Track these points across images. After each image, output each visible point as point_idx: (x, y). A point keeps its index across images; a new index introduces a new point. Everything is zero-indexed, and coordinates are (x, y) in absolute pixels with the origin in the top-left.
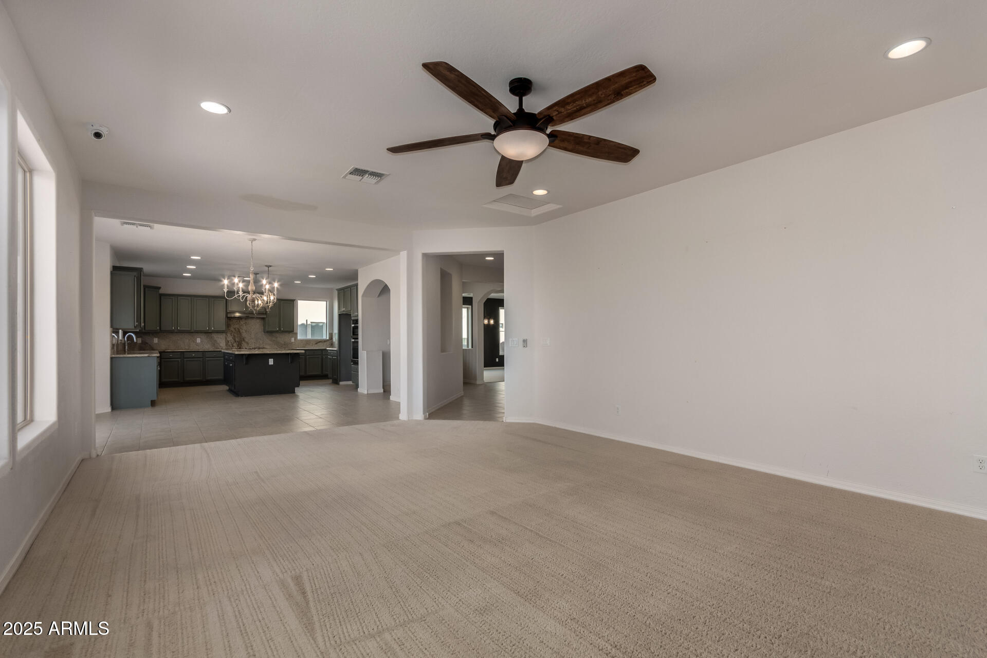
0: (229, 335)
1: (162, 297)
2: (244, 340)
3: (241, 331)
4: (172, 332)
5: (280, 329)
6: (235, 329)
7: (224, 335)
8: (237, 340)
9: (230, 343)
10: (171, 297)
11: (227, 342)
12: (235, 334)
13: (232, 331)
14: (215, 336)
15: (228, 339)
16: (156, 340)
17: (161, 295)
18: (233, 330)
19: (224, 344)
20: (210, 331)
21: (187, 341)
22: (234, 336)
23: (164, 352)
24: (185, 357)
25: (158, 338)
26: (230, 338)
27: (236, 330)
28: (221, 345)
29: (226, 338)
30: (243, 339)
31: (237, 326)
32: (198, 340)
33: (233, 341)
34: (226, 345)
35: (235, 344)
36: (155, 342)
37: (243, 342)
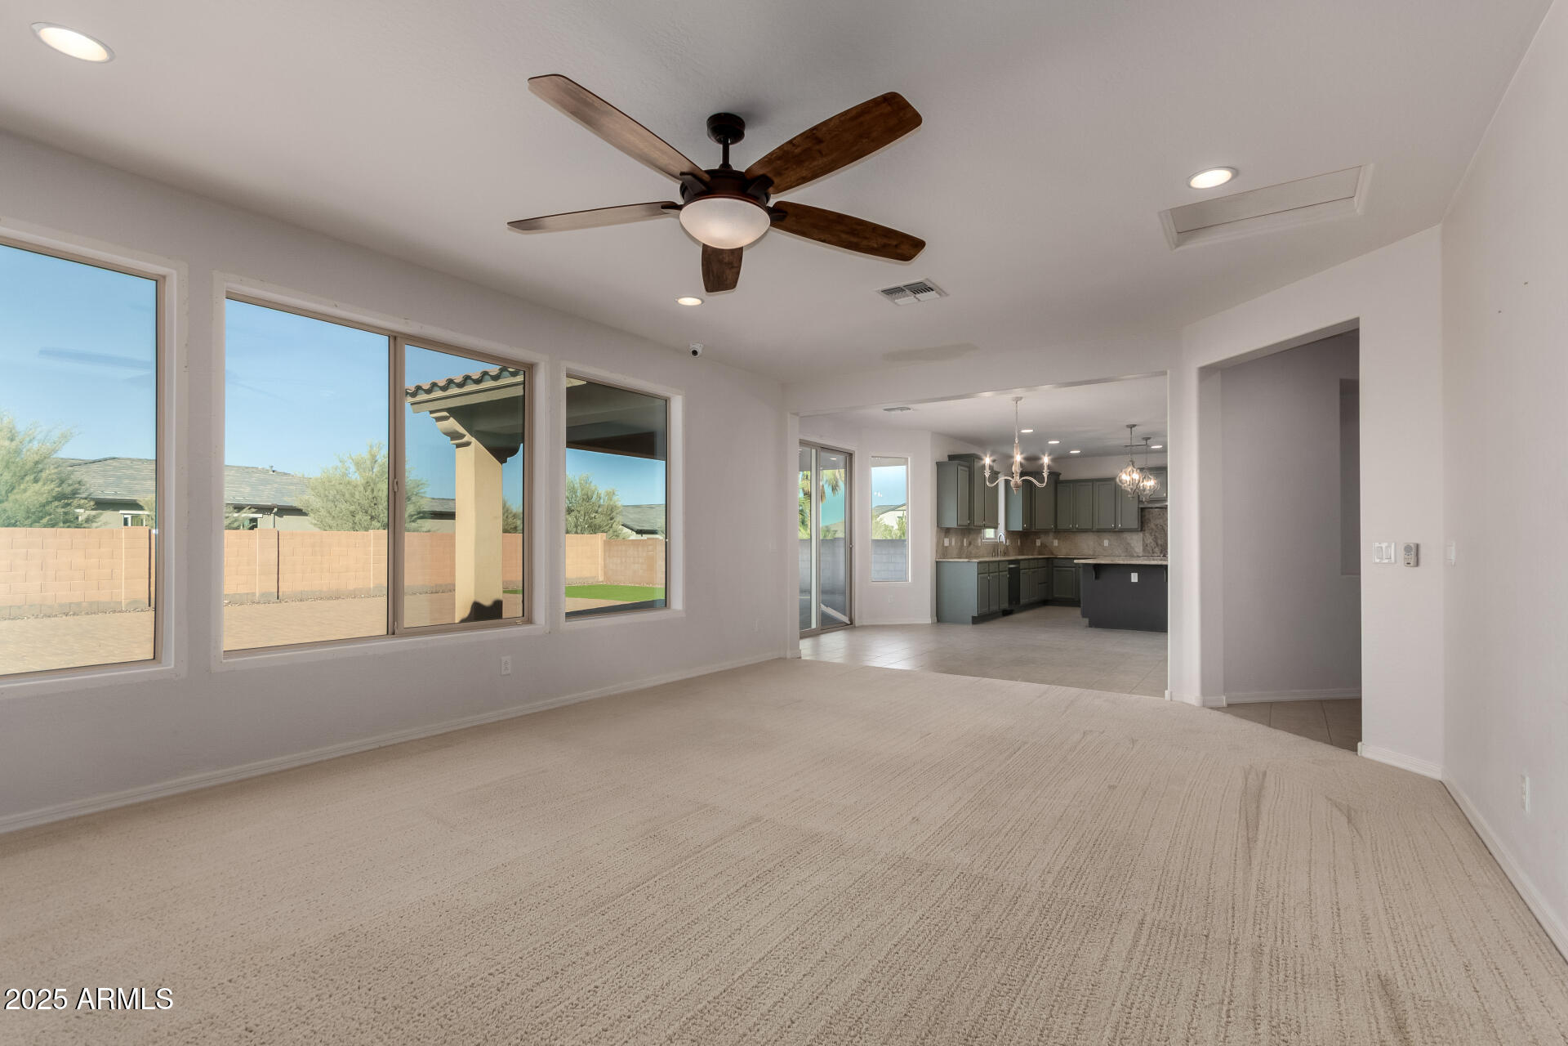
7: (1140, 534)
8: (1159, 542)
11: (1145, 546)
12: (1157, 534)
14: (1127, 536)
18: (1153, 527)
19: (1141, 548)
22: (1156, 537)
25: (1059, 540)
26: (1150, 540)
28: (1137, 550)
29: (1143, 540)
32: (1106, 543)
33: (1153, 544)
34: (1144, 550)
35: (1157, 549)
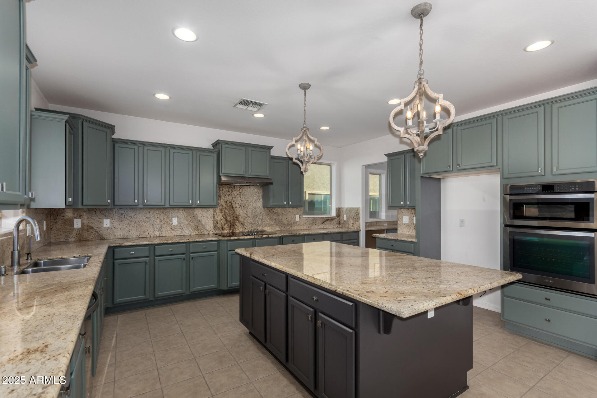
0: (218, 211)
1: (117, 145)
2: (238, 220)
3: (234, 206)
4: (133, 208)
5: (288, 203)
6: (226, 202)
7: (211, 211)
8: (229, 219)
9: (219, 225)
10: (133, 147)
11: (216, 223)
12: (226, 211)
13: (222, 206)
14: (198, 212)
15: (217, 219)
16: (107, 223)
17: (115, 142)
18: (223, 204)
19: (212, 226)
20: (193, 206)
21: (158, 222)
23: (120, 247)
24: (157, 254)
25: (111, 218)
26: (219, 217)
27: (227, 204)
28: (207, 227)
29: (214, 217)
30: (237, 218)
31: (229, 198)
32: (175, 221)
33: (223, 221)
34: (215, 227)
36: (105, 225)
37: (237, 223)
